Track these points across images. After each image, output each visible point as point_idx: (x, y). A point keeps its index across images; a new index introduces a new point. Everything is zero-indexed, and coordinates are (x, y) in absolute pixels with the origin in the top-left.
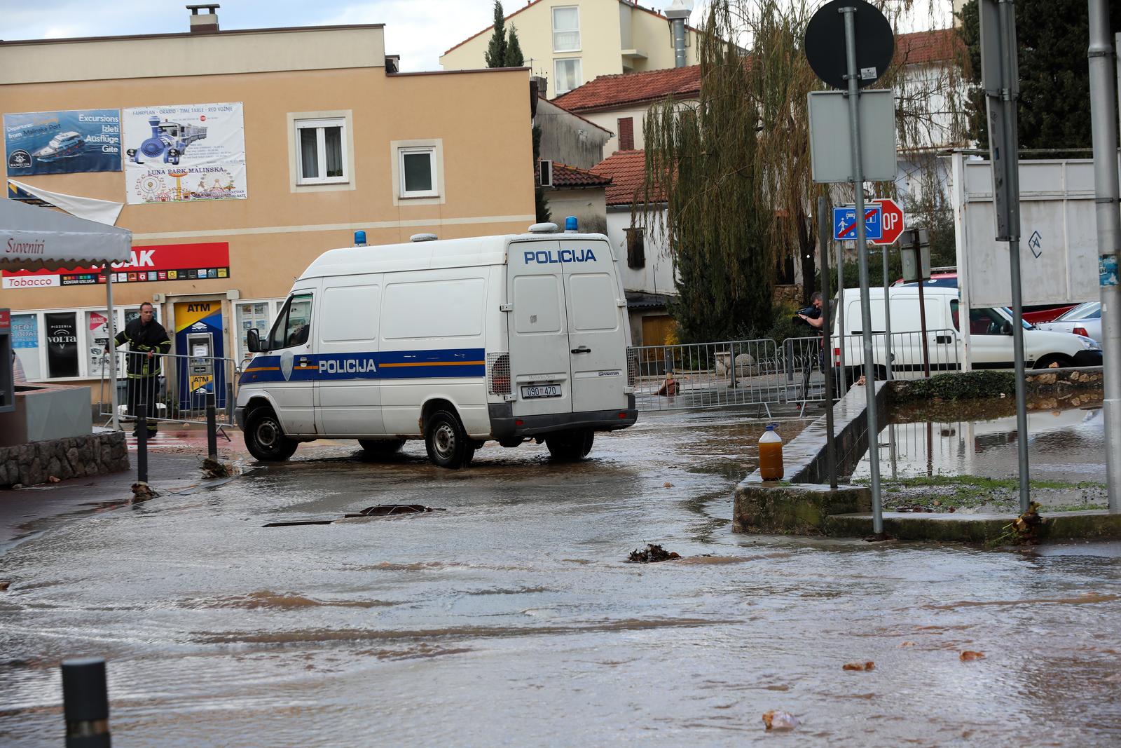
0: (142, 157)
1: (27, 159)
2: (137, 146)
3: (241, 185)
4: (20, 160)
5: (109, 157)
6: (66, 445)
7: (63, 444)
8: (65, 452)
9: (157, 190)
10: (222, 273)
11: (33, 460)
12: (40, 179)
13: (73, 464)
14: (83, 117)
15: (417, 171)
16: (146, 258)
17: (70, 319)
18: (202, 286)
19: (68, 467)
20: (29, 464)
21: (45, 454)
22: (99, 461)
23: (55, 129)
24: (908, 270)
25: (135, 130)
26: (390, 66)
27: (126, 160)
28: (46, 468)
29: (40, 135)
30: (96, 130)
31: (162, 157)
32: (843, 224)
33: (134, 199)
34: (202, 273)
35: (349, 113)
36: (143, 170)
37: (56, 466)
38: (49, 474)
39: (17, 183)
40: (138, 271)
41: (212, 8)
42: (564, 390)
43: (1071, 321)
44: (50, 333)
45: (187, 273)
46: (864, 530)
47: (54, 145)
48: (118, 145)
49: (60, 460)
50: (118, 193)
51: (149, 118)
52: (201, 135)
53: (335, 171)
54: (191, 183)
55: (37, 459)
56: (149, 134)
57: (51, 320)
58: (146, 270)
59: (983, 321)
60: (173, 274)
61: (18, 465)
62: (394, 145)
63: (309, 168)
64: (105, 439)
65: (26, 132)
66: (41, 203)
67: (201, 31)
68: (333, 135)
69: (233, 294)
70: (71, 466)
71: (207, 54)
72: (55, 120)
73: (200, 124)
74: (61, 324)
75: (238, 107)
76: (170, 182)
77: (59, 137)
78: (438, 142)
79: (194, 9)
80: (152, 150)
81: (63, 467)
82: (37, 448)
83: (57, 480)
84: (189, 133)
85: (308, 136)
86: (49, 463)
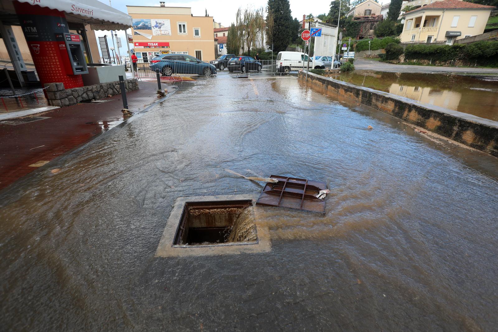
0: (155, 28)
1: (136, 27)
2: (154, 26)
3: (170, 33)
4: (135, 27)
5: (149, 27)
6: (114, 84)
7: (112, 84)
8: (114, 87)
10: (168, 47)
11: (100, 90)
12: (139, 30)
13: (118, 90)
14: (145, 20)
15: (197, 33)
16: (157, 44)
17: (146, 54)
18: (165, 49)
19: (116, 91)
20: (98, 92)
21: (105, 88)
22: (128, 88)
23: (140, 22)
25: (153, 23)
26: (192, 15)
27: (152, 28)
28: (106, 92)
29: (138, 23)
30: (147, 23)
31: (158, 28)
32: (312, 32)
33: (154, 34)
34: (165, 47)
35: (186, 22)
36: (155, 30)
37: (110, 91)
38: (108, 94)
39: (135, 31)
40: (156, 46)
41: (164, 3)
44: (143, 55)
45: (163, 47)
47: (141, 25)
48: (151, 25)
49: (112, 89)
50: (151, 33)
51: (155, 21)
52: (164, 24)
53: (185, 32)
54: (163, 32)
55: (102, 90)
56: (155, 24)
57: (143, 54)
58: (157, 46)
60: (161, 47)
61: (93, 93)
62: (193, 28)
63: (181, 31)
64: (129, 81)
65: (136, 22)
66: (139, 34)
67: (162, 6)
68: (184, 26)
69: (170, 51)
70: (117, 91)
71: (163, 11)
72: (140, 20)
73: (163, 23)
74: (145, 54)
75: (169, 20)
76: (159, 32)
77: (141, 23)
78: (200, 28)
79: (161, 2)
80: (156, 27)
81: (114, 91)
82: (101, 86)
83: (111, 96)
84: (162, 24)
85: (180, 26)
86: (108, 90)
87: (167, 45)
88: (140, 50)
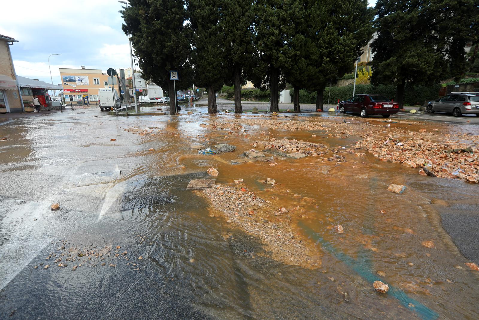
1: (66, 80)
3: (89, 84)
5: (74, 81)
7: (57, 107)
9: (80, 84)
12: (67, 82)
14: (71, 76)
15: (106, 84)
16: (79, 90)
17: (72, 96)
18: (85, 93)
23: (68, 77)
24: (143, 94)
25: (77, 78)
26: (103, 74)
27: (76, 81)
29: (67, 78)
30: (73, 78)
33: (78, 85)
35: (98, 78)
36: (78, 82)
37: (56, 109)
39: (64, 82)
41: (84, 67)
42: (107, 104)
43: (161, 99)
45: (84, 92)
46: (116, 115)
47: (68, 79)
48: (75, 79)
50: (76, 84)
52: (84, 79)
53: (98, 83)
54: (83, 83)
57: (70, 96)
59: (152, 99)
60: (82, 92)
62: (104, 81)
63: (95, 83)
65: (65, 78)
66: (68, 85)
67: (82, 69)
68: (98, 80)
69: (89, 94)
71: (83, 71)
74: (71, 96)
75: (87, 77)
76: (81, 83)
79: (82, 67)
80: (79, 80)
82: (53, 107)
85: (95, 80)
87: (87, 91)
88: (68, 93)
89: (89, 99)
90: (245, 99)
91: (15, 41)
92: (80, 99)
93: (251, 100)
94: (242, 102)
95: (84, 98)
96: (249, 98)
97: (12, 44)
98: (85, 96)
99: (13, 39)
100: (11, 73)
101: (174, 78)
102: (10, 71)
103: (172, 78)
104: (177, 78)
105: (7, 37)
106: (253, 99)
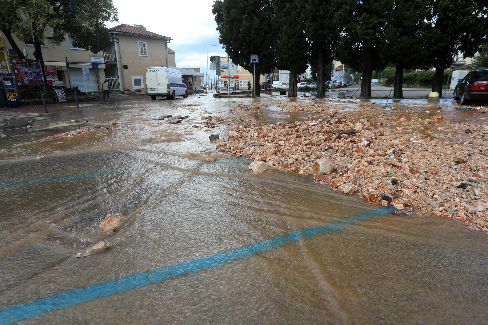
3: (240, 71)
16: (232, 77)
23: (225, 65)
39: (222, 70)
45: (236, 78)
57: (225, 82)
87: (238, 77)
88: (223, 80)
89: (239, 84)
90: (408, 85)
91: (171, 40)
92: (232, 84)
93: (416, 87)
94: (403, 89)
95: (235, 84)
96: (412, 84)
97: (170, 42)
98: (236, 82)
99: (170, 38)
100: (166, 64)
101: (254, 62)
102: (165, 62)
103: (252, 62)
104: (257, 61)
105: (166, 37)
106: (418, 85)
